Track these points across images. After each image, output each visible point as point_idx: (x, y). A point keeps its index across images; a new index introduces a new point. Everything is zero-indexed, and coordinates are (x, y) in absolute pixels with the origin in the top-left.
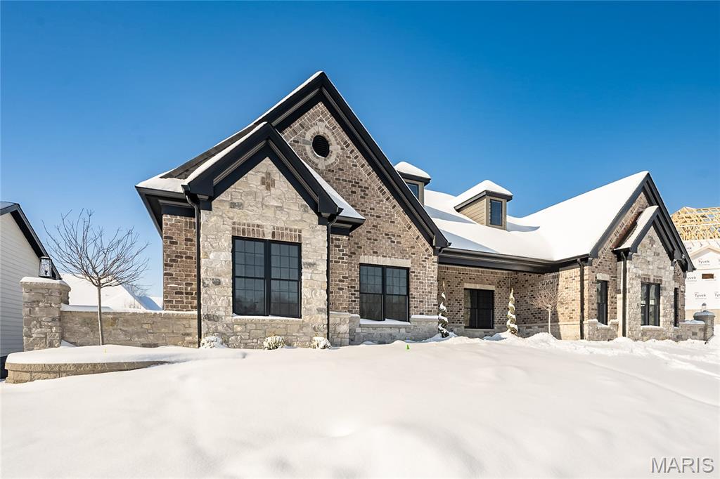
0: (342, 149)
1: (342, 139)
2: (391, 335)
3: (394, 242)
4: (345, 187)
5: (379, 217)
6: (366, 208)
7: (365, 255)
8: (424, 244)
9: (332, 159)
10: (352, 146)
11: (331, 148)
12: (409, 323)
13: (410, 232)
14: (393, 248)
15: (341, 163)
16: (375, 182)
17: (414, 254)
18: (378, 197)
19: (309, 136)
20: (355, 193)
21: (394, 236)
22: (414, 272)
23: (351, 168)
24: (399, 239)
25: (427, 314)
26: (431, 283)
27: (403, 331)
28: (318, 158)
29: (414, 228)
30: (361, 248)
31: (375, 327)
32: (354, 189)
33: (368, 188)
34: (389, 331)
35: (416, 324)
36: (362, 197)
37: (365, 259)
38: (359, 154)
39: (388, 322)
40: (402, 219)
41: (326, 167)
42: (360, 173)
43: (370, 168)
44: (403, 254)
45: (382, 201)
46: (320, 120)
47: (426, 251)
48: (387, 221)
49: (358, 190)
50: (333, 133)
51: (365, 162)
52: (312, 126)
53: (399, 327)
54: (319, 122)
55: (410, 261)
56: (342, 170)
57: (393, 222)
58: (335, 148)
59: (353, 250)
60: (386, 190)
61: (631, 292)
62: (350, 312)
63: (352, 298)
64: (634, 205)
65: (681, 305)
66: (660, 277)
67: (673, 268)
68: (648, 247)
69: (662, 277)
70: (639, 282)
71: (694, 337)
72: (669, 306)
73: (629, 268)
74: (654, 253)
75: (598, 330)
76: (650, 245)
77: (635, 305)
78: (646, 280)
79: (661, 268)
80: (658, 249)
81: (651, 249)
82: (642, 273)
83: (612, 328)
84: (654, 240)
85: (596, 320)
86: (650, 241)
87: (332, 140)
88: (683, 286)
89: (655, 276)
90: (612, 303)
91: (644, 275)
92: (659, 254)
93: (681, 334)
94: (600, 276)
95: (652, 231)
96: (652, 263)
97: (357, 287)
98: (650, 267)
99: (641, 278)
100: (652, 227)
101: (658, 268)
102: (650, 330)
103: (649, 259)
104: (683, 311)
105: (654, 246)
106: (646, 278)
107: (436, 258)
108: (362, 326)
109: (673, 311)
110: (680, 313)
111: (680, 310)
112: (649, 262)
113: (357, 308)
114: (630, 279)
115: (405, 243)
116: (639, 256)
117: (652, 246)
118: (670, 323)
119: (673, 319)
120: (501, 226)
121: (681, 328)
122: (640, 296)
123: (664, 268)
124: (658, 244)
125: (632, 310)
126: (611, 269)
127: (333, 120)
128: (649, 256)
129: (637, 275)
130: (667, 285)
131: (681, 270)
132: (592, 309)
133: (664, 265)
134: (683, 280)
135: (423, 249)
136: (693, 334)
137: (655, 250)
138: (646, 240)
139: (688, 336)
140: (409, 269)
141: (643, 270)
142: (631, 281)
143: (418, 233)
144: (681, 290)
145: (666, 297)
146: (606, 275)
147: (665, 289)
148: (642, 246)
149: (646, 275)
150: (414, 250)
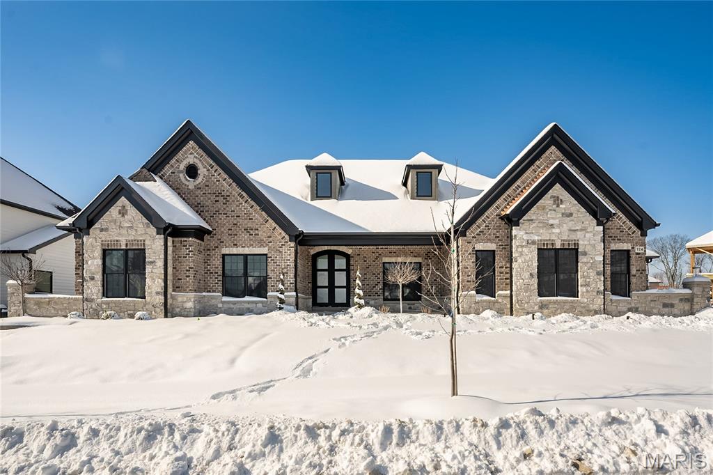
0: (208, 170)
1: (208, 163)
2: (249, 309)
3: (252, 235)
4: (210, 199)
5: (239, 216)
6: (228, 211)
7: (227, 247)
8: (281, 233)
9: (199, 180)
10: (216, 167)
11: (199, 172)
12: (265, 299)
13: (267, 225)
14: (251, 240)
15: (207, 181)
16: (236, 190)
17: (271, 242)
18: (238, 201)
19: (182, 167)
20: (218, 201)
21: (252, 229)
22: (271, 257)
23: (215, 183)
24: (257, 232)
26: (288, 265)
27: (260, 305)
28: (189, 181)
29: (271, 221)
30: (223, 242)
31: (234, 303)
32: (217, 199)
33: (229, 196)
34: (247, 306)
35: (273, 299)
36: (224, 204)
37: (226, 251)
38: (221, 171)
39: (247, 298)
40: (258, 214)
41: (195, 186)
42: (222, 186)
43: (230, 181)
44: (261, 243)
45: (241, 204)
46: (191, 154)
47: (282, 238)
48: (246, 219)
49: (221, 199)
50: (200, 161)
51: (226, 176)
52: (184, 159)
53: (256, 303)
54: (190, 154)
55: (267, 248)
56: (208, 186)
57: (252, 219)
58: (202, 171)
59: (216, 245)
60: (244, 194)
61: (519, 260)
62: (214, 291)
63: (216, 281)
64: (538, 163)
65: (637, 270)
66: (575, 240)
67: (601, 228)
68: (550, 208)
69: (578, 240)
70: (534, 248)
71: (666, 310)
72: (592, 274)
73: (515, 236)
74: (563, 214)
75: (476, 303)
76: (555, 206)
77: (527, 275)
78: (547, 246)
79: (577, 230)
80: (569, 209)
81: (555, 211)
82: (540, 238)
83: (500, 301)
84: (561, 200)
85: (474, 292)
86: (554, 201)
87: (199, 165)
88: (641, 248)
89: (564, 240)
90: (501, 273)
91: (544, 240)
92: (571, 215)
93: (637, 306)
94: (479, 247)
95: (557, 190)
96: (559, 226)
97: (220, 272)
98: (554, 230)
99: (538, 244)
100: (558, 185)
101: (570, 230)
102: (555, 302)
103: (551, 222)
104: (641, 278)
105: (561, 206)
106: (547, 244)
107: (293, 244)
108: (223, 302)
109: (602, 279)
110: (633, 280)
111: (635, 276)
112: (552, 225)
113: (220, 288)
114: (518, 247)
115: (262, 235)
116: (532, 220)
117: (558, 206)
118: (595, 294)
119: (602, 288)
120: (431, 196)
121: (636, 298)
122: (536, 264)
123: (581, 230)
124: (570, 203)
125: (521, 281)
126: (498, 237)
127: (201, 151)
128: (553, 218)
129: (530, 242)
130: (588, 249)
131: (634, 228)
132: (468, 281)
133: (583, 225)
134: (641, 240)
135: (280, 237)
136: (665, 305)
137: (563, 211)
138: (546, 201)
139: (653, 308)
140: (266, 255)
141: (542, 236)
142: (520, 249)
143: (274, 225)
144: (636, 251)
145: (588, 263)
146: (489, 244)
147: (585, 254)
148: (538, 209)
149: (547, 240)
150: (271, 239)
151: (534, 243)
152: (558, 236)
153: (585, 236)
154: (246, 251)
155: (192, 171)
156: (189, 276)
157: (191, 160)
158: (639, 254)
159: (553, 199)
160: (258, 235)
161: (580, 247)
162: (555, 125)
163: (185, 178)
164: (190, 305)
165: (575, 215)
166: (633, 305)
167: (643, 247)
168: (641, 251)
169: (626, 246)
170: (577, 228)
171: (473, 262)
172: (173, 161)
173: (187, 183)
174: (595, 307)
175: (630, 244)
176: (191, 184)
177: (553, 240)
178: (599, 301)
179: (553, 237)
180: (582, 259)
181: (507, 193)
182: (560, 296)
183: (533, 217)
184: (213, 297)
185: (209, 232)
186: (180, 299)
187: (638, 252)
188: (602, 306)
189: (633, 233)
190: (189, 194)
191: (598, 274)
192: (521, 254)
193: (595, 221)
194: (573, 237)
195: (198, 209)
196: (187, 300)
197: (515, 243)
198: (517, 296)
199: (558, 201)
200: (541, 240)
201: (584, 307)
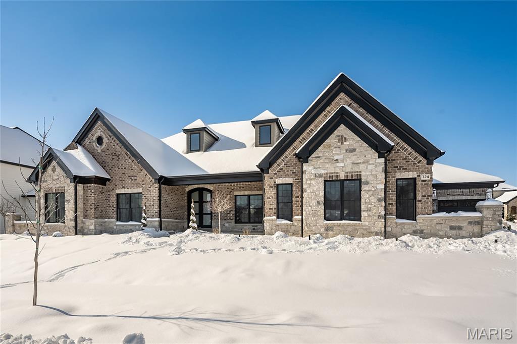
0: (108, 139)
1: (108, 134)
3: (133, 180)
4: (109, 158)
5: (125, 168)
6: (119, 165)
7: (119, 189)
8: (150, 178)
9: (104, 146)
10: (112, 136)
11: (103, 141)
13: (142, 173)
14: (132, 183)
15: (108, 146)
16: (123, 151)
17: (144, 184)
18: (125, 158)
19: (95, 138)
20: (114, 159)
21: (133, 176)
22: (144, 195)
23: (112, 147)
24: (136, 178)
25: (151, 218)
26: (154, 200)
28: (98, 147)
29: (144, 170)
30: (117, 186)
31: (123, 226)
32: (113, 157)
33: (120, 155)
34: (130, 228)
36: (117, 160)
37: (118, 191)
38: (116, 139)
39: (131, 223)
40: (136, 167)
41: (101, 150)
42: (116, 149)
43: (120, 145)
44: (138, 186)
45: (127, 159)
47: (151, 182)
48: (129, 170)
49: (115, 157)
50: (104, 133)
51: (118, 142)
52: (95, 133)
53: (134, 225)
54: (99, 130)
55: (141, 189)
56: (108, 149)
57: (133, 169)
58: (105, 140)
59: (113, 188)
60: (129, 153)
61: (308, 191)
62: (112, 218)
63: (112, 211)
64: (328, 109)
65: (422, 196)
66: (357, 172)
67: (383, 160)
68: (336, 146)
69: (360, 172)
70: (321, 180)
71: (454, 232)
72: (374, 200)
73: (305, 171)
74: (347, 150)
75: (277, 226)
76: (339, 144)
77: (314, 203)
78: (332, 178)
79: (360, 163)
80: (352, 145)
81: (339, 148)
82: (326, 172)
83: (296, 224)
84: (345, 138)
85: (275, 217)
86: (339, 140)
87: (104, 136)
88: (427, 175)
89: (347, 173)
90: (297, 202)
91: (330, 173)
92: (354, 150)
93: (422, 228)
94: (279, 181)
95: (342, 130)
96: (343, 161)
97: (115, 206)
98: (338, 165)
99: (324, 178)
100: (342, 125)
101: (353, 163)
102: (339, 225)
103: (336, 157)
104: (427, 203)
105: (345, 143)
106: (332, 176)
107: (157, 185)
108: (117, 225)
109: (383, 204)
110: (419, 205)
111: (420, 201)
112: (337, 160)
113: (115, 216)
114: (307, 180)
115: (139, 180)
116: (319, 157)
117: (342, 143)
118: (376, 218)
119: (383, 213)
120: (270, 143)
121: (421, 221)
122: (322, 193)
123: (364, 163)
124: (353, 140)
125: (310, 208)
126: (295, 173)
127: (104, 127)
128: (338, 154)
129: (317, 175)
130: (370, 179)
131: (420, 158)
132: (270, 209)
133: (365, 158)
134: (427, 168)
135: (149, 181)
136: (452, 228)
137: (347, 148)
138: (332, 140)
139: (439, 230)
140: (141, 193)
141: (329, 169)
142: (309, 182)
143: (146, 172)
144: (422, 179)
145: (369, 191)
146: (287, 179)
147: (367, 183)
148: (324, 147)
149: (332, 173)
150: (144, 182)
151: (320, 176)
152: (342, 169)
153: (367, 168)
154: (130, 191)
155: (100, 140)
156: (92, 209)
157: (99, 133)
158: (426, 181)
159: (337, 138)
160: (136, 180)
161: (362, 177)
162: (342, 74)
163: (96, 145)
164: (92, 227)
165: (357, 150)
166: (418, 228)
167: (429, 175)
168: (427, 179)
169: (411, 175)
170: (360, 161)
171: (274, 194)
172: (90, 135)
173: (97, 149)
174: (376, 229)
175: (415, 173)
176: (99, 149)
177: (337, 173)
178: (380, 224)
179: (338, 170)
180: (364, 188)
181: (302, 136)
182: (345, 220)
183: (321, 155)
184: (111, 222)
185: (109, 180)
186: (87, 224)
187: (424, 179)
188: (383, 229)
189: (419, 163)
190: (98, 155)
191: (379, 200)
192: (310, 185)
193: (377, 154)
194: (356, 169)
195: (103, 165)
196: (91, 224)
197: (305, 177)
198: (307, 219)
199: (342, 139)
200: (327, 174)
201: (366, 229)
